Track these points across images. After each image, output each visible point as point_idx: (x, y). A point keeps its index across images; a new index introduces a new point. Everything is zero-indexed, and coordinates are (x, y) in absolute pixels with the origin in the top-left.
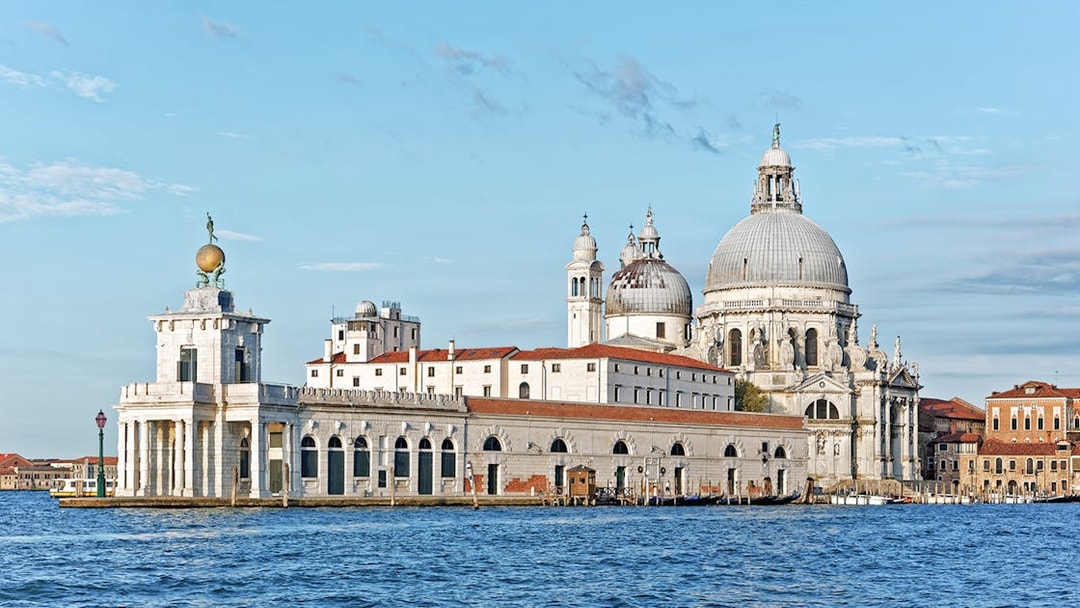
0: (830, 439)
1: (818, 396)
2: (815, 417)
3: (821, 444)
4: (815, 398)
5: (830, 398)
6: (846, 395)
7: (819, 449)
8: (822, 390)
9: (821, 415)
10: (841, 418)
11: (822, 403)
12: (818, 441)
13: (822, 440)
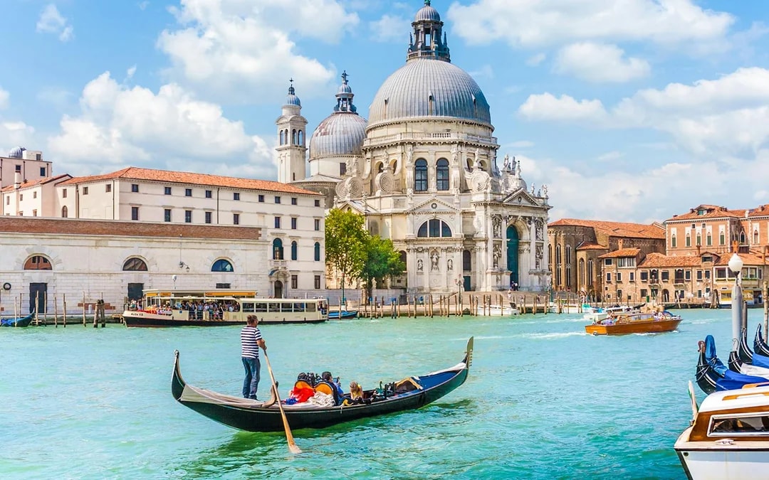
0: (443, 255)
1: (431, 217)
2: (428, 236)
3: (434, 260)
4: (427, 218)
5: (442, 218)
6: (458, 214)
7: (435, 265)
8: (434, 210)
9: (434, 233)
10: (453, 236)
11: (434, 223)
12: (432, 258)
13: (435, 256)
